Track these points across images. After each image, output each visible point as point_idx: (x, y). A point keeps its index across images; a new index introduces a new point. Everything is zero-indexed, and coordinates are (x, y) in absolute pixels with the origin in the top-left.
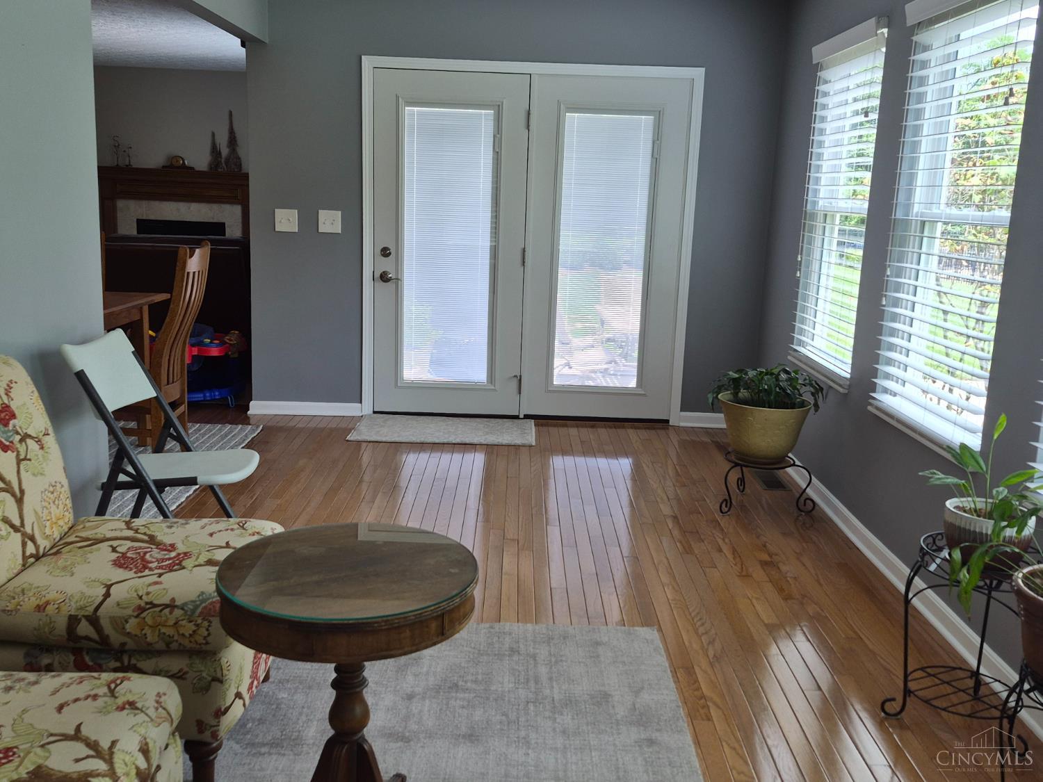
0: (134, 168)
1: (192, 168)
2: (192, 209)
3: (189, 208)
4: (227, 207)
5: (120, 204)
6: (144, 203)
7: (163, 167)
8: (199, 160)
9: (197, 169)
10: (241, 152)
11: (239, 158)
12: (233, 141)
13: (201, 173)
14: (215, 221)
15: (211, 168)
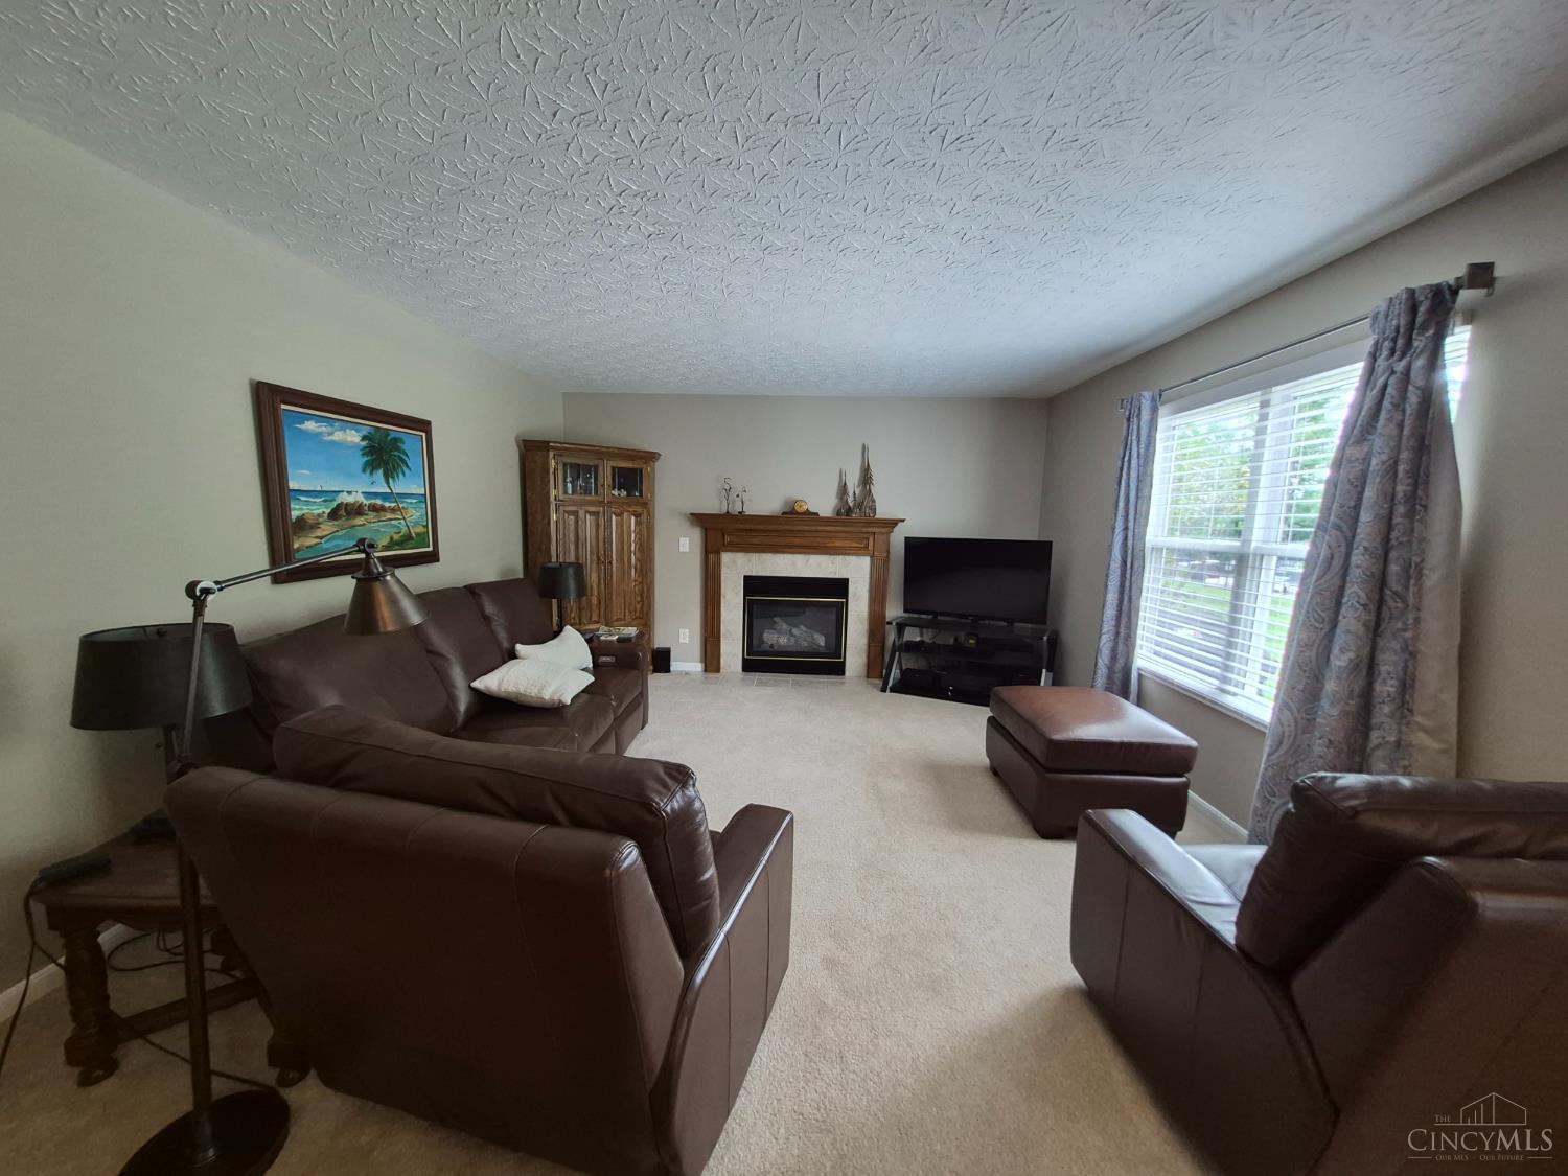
0: (748, 516)
1: (817, 514)
2: (810, 561)
3: (807, 561)
4: (852, 559)
5: (726, 557)
6: (755, 557)
7: (784, 513)
8: (823, 504)
9: (821, 515)
10: (877, 490)
11: (874, 501)
12: (866, 479)
13: (827, 521)
14: (837, 576)
15: (839, 513)
